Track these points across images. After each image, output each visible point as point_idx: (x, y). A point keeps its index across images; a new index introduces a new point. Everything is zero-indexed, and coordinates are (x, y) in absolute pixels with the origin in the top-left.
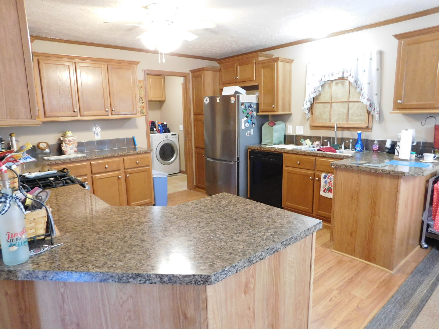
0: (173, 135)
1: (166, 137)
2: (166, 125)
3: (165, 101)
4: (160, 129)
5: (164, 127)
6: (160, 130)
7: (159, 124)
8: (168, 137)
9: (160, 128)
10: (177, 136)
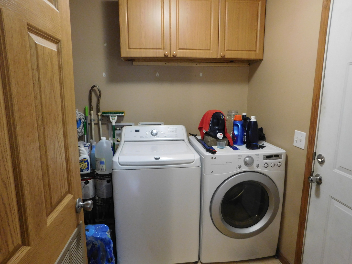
0: (269, 157)
1: (246, 164)
2: (255, 123)
3: (263, 59)
4: (236, 133)
5: (249, 129)
6: (237, 136)
7: (235, 121)
8: (255, 164)
9: (238, 131)
10: (283, 160)
